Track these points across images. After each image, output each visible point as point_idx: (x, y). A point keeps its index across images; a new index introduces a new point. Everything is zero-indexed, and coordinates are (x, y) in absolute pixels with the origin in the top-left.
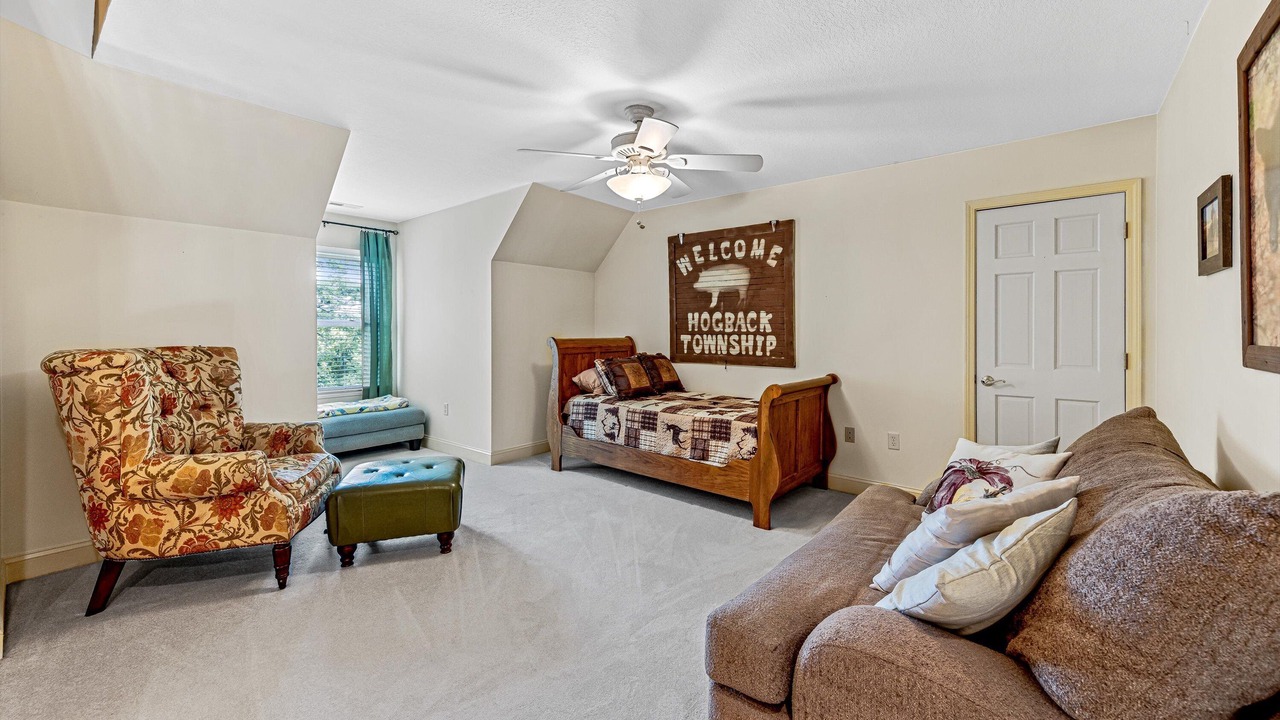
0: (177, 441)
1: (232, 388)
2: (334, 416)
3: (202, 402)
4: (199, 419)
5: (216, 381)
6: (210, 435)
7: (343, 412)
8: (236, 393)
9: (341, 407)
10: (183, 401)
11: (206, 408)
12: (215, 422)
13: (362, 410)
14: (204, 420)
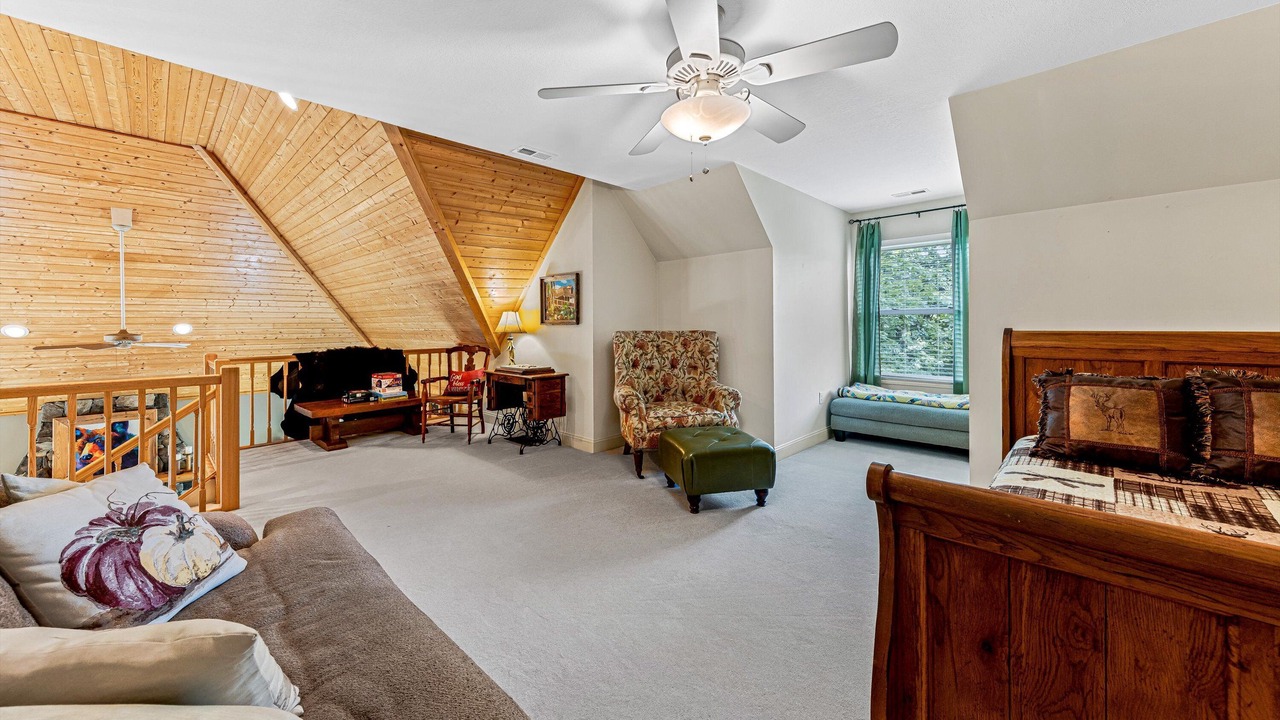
0: (674, 383)
1: (708, 358)
2: (885, 400)
3: (693, 364)
4: (689, 373)
5: (701, 352)
6: (692, 385)
7: (893, 399)
8: (710, 361)
9: (893, 394)
10: (683, 362)
11: (695, 368)
12: (697, 377)
13: (912, 401)
14: (692, 375)
